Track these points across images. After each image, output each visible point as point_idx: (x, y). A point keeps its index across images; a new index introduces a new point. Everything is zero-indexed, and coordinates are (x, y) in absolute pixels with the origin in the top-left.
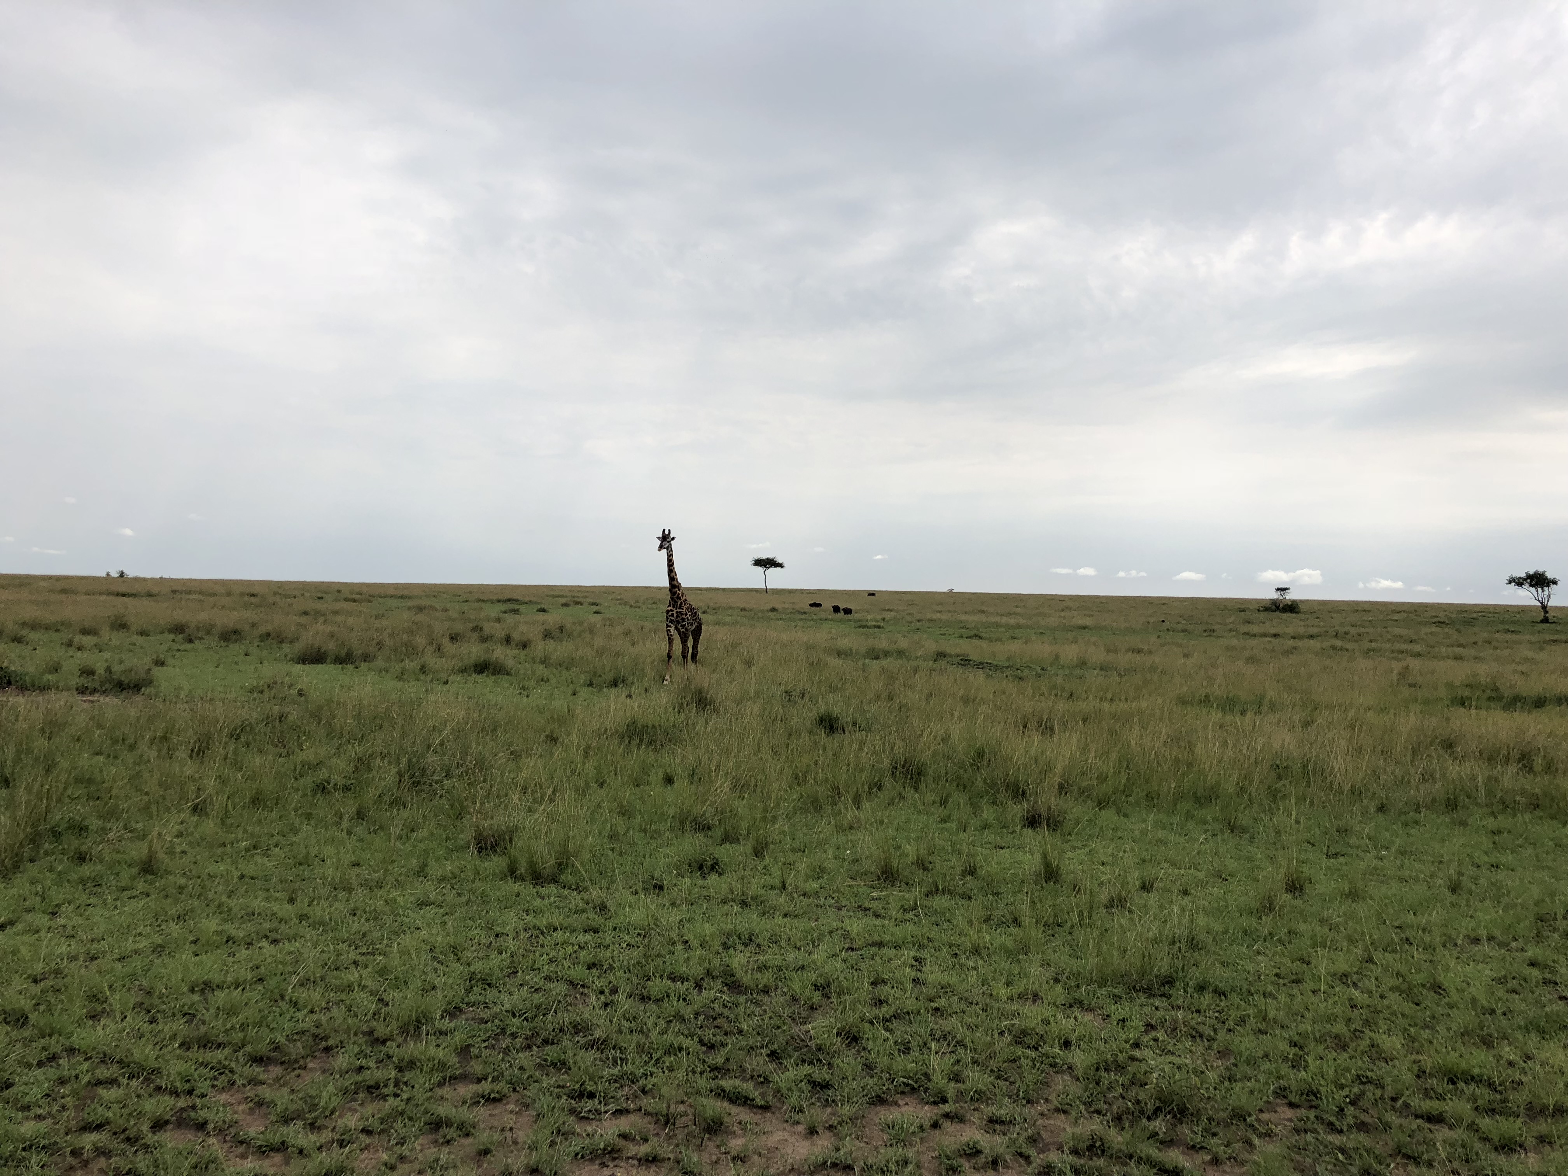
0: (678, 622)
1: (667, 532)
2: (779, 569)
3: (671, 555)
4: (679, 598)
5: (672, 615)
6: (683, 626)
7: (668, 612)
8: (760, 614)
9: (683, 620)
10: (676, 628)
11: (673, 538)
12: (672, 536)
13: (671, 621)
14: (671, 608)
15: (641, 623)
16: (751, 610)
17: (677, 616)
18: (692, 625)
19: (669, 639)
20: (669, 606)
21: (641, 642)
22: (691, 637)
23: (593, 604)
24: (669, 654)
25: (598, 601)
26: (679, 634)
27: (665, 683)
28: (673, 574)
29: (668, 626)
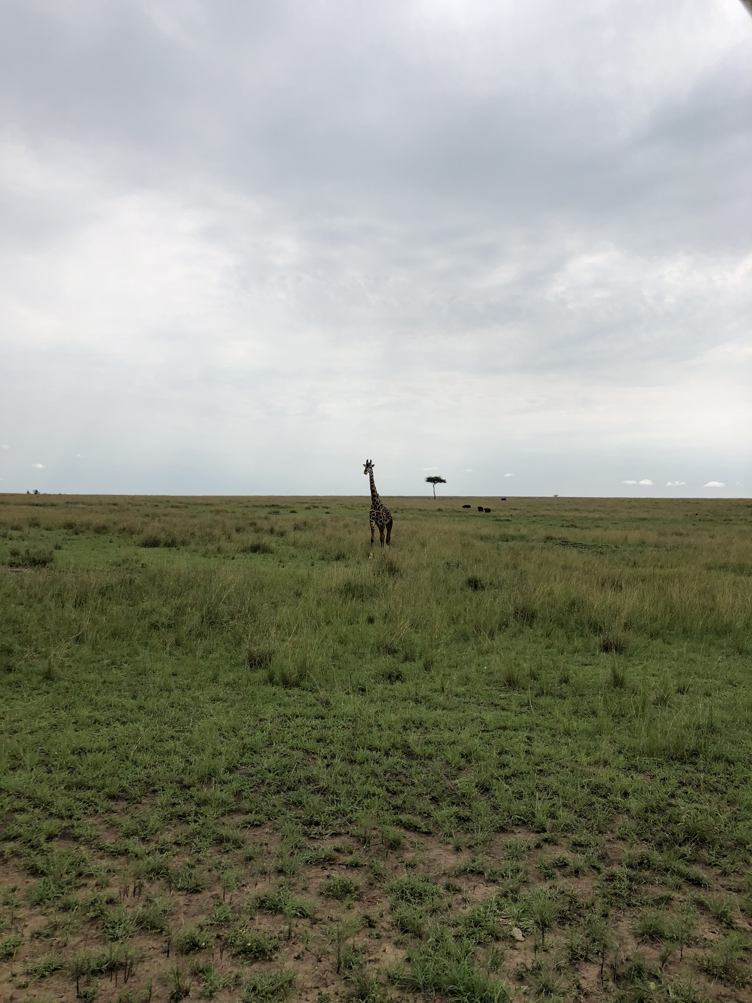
0: (377, 519)
1: (369, 462)
2: (443, 483)
3: (372, 476)
4: (377, 503)
5: (374, 514)
6: (381, 521)
7: (371, 512)
8: (431, 513)
9: (381, 517)
10: (376, 523)
11: (373, 466)
12: (372, 464)
13: (373, 518)
14: (373, 510)
15: (355, 519)
16: (425, 510)
17: (377, 515)
18: (386, 521)
19: (372, 529)
20: (372, 508)
21: (355, 532)
22: (386, 529)
23: (325, 508)
24: (372, 539)
25: (328, 506)
26: (378, 526)
27: (370, 557)
28: (374, 488)
29: (371, 521)
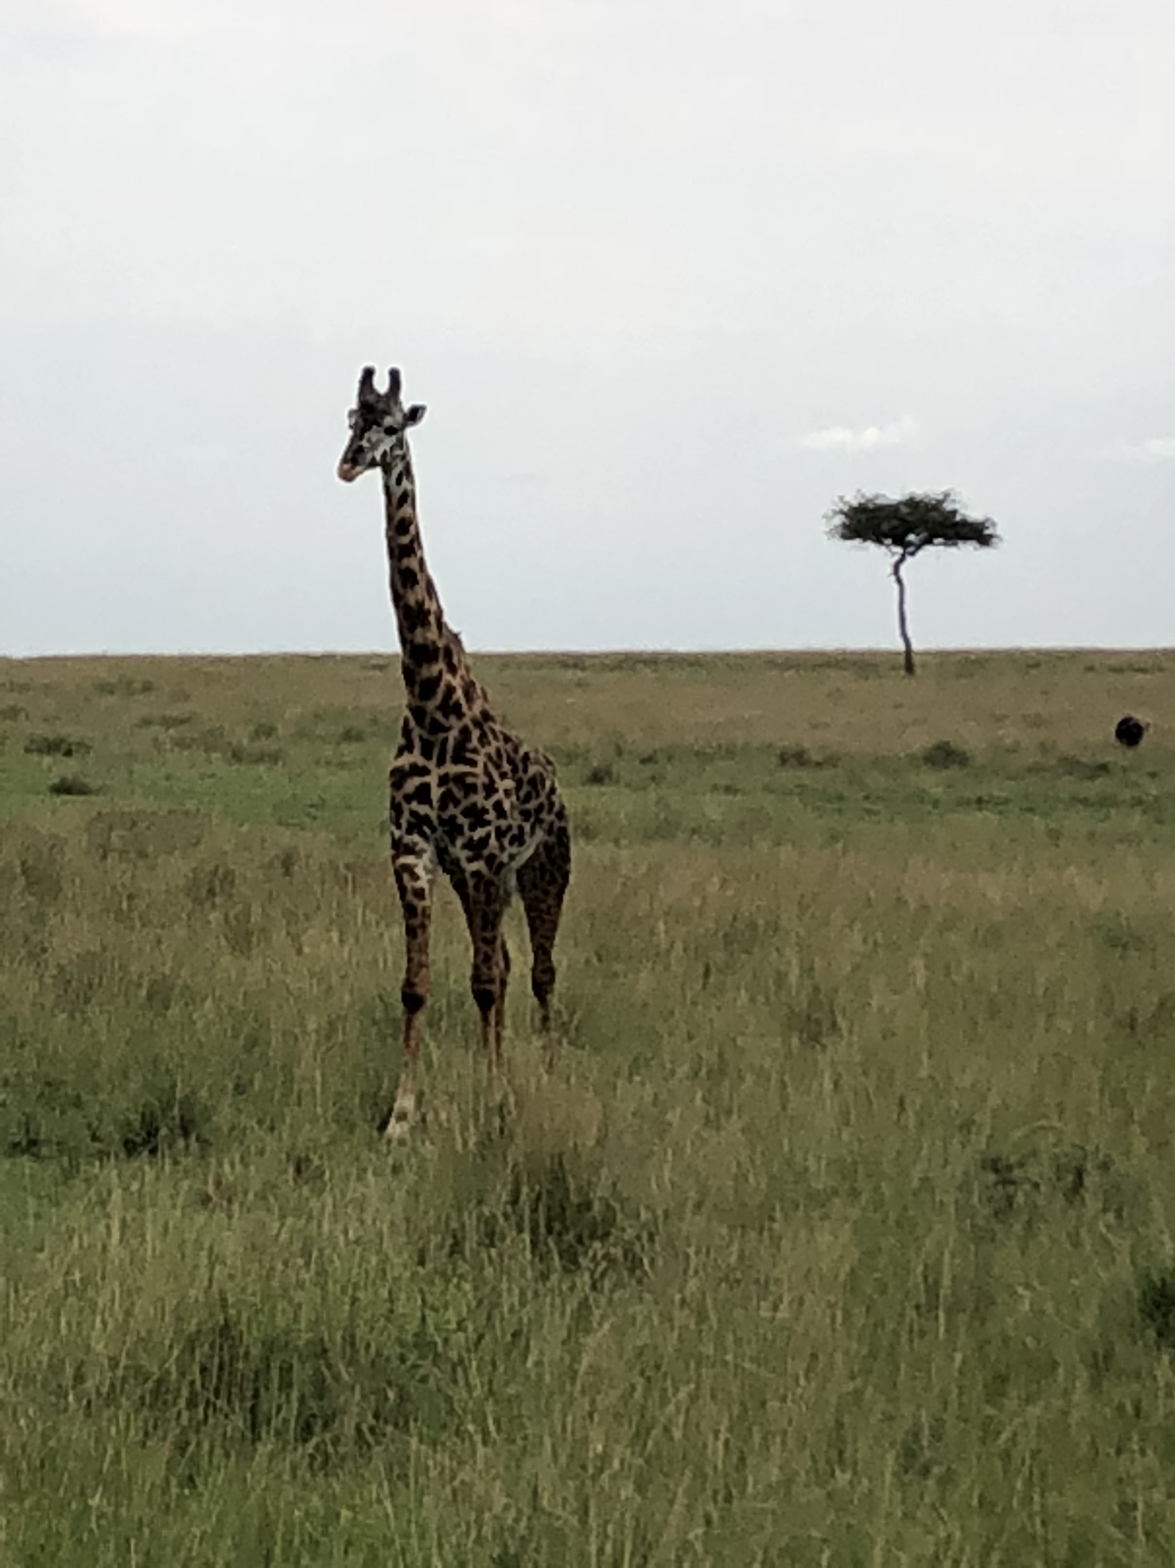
7: (399, 777)
14: (415, 757)
24: (409, 984)
29: (400, 848)
